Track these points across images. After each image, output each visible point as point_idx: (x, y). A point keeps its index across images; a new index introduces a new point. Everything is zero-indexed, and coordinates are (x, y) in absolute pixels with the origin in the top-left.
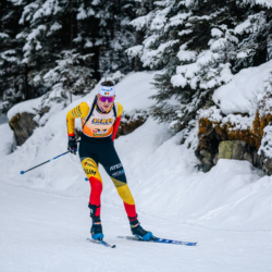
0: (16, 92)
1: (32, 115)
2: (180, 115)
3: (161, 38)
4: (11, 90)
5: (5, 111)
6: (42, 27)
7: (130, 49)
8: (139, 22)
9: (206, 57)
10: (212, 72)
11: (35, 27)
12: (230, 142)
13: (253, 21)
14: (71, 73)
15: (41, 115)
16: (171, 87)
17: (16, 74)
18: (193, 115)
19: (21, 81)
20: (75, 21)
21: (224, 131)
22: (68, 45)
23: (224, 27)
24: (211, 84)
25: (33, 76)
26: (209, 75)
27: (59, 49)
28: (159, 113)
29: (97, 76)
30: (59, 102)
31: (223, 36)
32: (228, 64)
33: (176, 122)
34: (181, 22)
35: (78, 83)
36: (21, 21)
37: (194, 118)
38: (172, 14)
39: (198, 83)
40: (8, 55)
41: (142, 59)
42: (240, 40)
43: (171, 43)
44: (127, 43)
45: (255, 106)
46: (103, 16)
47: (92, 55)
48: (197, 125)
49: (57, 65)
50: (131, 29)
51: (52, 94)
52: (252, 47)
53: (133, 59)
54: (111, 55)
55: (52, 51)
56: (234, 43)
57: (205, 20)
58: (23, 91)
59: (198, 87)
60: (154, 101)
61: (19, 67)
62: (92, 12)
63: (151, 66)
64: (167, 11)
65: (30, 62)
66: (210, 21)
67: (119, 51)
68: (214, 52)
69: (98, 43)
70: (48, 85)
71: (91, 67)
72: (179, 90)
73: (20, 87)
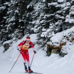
1: (9, 44)
2: (43, 44)
3: (38, 26)
4: (4, 38)
5: (2, 43)
6: (11, 24)
7: (31, 29)
8: (33, 22)
9: (49, 30)
10: (50, 33)
11: (9, 24)
12: (54, 50)
13: (59, 22)
14: (18, 34)
15: (11, 44)
16: (41, 37)
17: (5, 35)
18: (46, 43)
20: (19, 22)
21: (53, 47)
22: (17, 28)
23: (53, 23)
24: (50, 36)
25: (9, 35)
26: (49, 34)
27: (15, 29)
28: (38, 43)
29: (24, 35)
30: (15, 41)
31: (52, 25)
32: (54, 32)
34: (43, 22)
35: (19, 36)
36: (6, 22)
37: (46, 44)
38: (41, 20)
39: (47, 36)
40: (3, 30)
41: (34, 31)
42: (56, 26)
43: (41, 27)
44: (30, 27)
45: (60, 41)
46: (25, 21)
47: (22, 30)
48: (47, 46)
49: (14, 32)
50: (31, 24)
51: (13, 39)
52: (59, 28)
53: (32, 31)
54: (27, 30)
55: (13, 29)
56: (55, 27)
57: (48, 22)
58: (7, 39)
59: (47, 37)
60: (37, 40)
61: (5, 33)
62: (22, 20)
63: (36, 32)
64: (39, 20)
65: (8, 32)
66: (50, 22)
67: (29, 29)
68: (50, 29)
69: (24, 27)
70: (12, 37)
71: (22, 33)
72: (42, 38)
73: (6, 37)
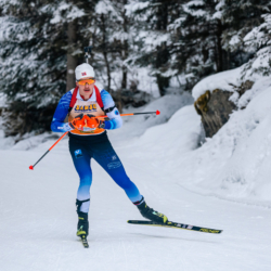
0: (205, 60)
1: (228, 94)
4: (197, 57)
5: (189, 87)
15: (241, 93)
17: (204, 35)
19: (212, 44)
25: (229, 38)
30: (266, 74)
40: (194, 8)
49: (263, 21)
51: (256, 63)
55: (256, 1)
58: (215, 59)
61: (208, 25)
65: (225, 18)
70: (251, 50)
73: (211, 53)
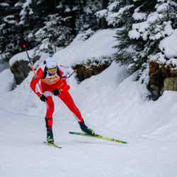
0: (15, 46)
2: (135, 60)
3: (121, 4)
4: (11, 44)
7: (98, 12)
10: (158, 27)
14: (55, 31)
15: (34, 62)
16: (129, 40)
17: (15, 33)
18: (145, 59)
19: (19, 37)
21: (168, 70)
24: (158, 36)
25: (27, 34)
26: (156, 30)
27: (46, 14)
28: (120, 58)
29: (74, 33)
30: (46, 52)
33: (132, 64)
35: (60, 38)
37: (146, 61)
39: (148, 36)
40: (9, 19)
41: (107, 19)
43: (128, 7)
44: (96, 8)
47: (70, 17)
48: (148, 67)
49: (45, 25)
51: (42, 47)
53: (101, 20)
54: (84, 18)
58: (20, 45)
59: (148, 39)
60: (116, 50)
61: (16, 28)
63: (114, 25)
65: (25, 24)
67: (90, 14)
69: (75, 9)
70: (38, 40)
71: (69, 26)
72: (134, 41)
73: (18, 42)
